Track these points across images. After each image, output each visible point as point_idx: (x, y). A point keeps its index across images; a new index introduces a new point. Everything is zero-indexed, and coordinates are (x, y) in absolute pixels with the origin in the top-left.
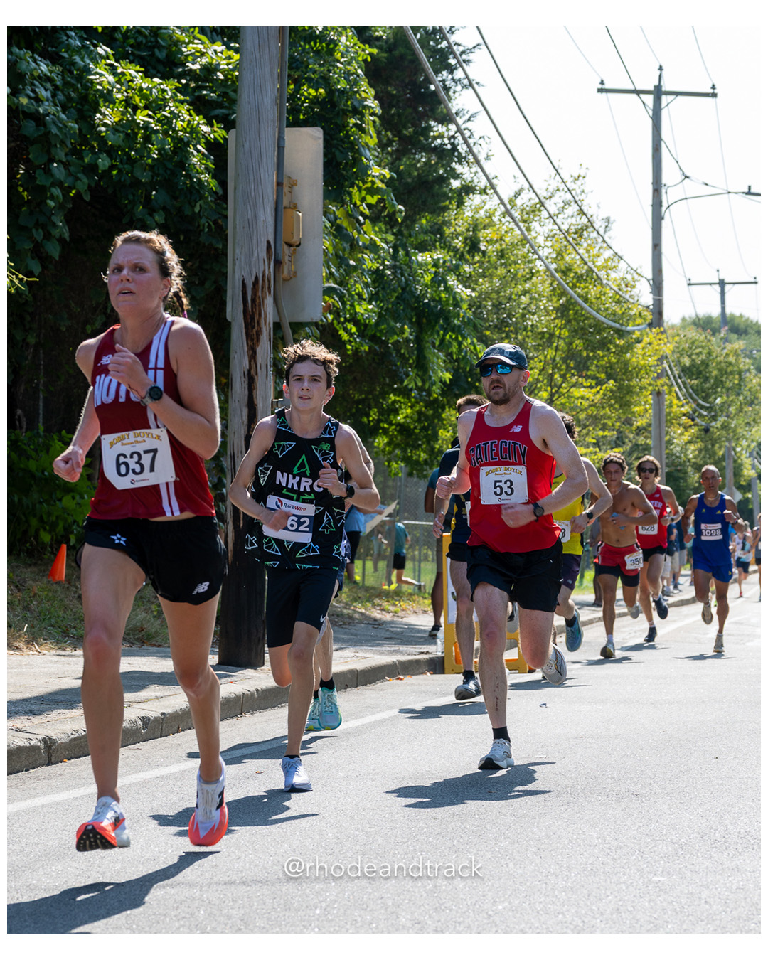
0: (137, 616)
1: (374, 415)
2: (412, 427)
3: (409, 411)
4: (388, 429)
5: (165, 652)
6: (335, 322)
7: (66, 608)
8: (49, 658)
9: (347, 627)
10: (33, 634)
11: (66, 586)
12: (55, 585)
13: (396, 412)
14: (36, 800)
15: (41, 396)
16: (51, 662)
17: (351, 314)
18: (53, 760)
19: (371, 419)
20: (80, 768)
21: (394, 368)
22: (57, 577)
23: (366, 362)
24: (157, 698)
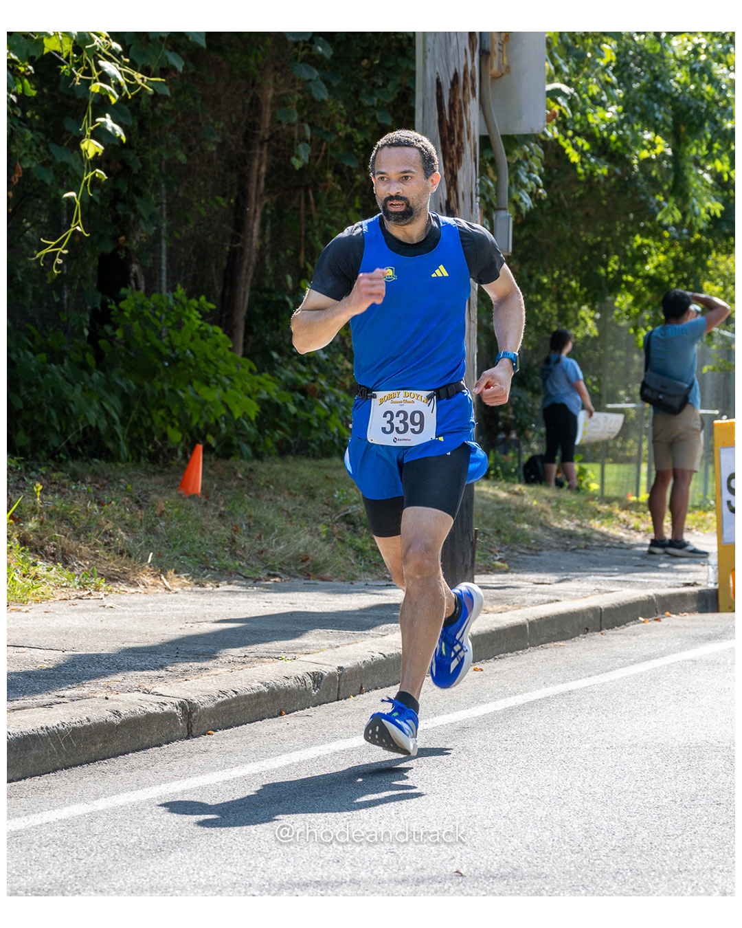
0: (299, 539)
1: (613, 265)
2: (666, 278)
3: (662, 258)
4: (634, 282)
5: (338, 587)
6: (561, 138)
7: (203, 530)
8: (183, 596)
9: (583, 551)
10: (160, 566)
11: (203, 500)
12: (188, 500)
13: (644, 259)
14: (174, 784)
15: (164, 246)
16: (185, 601)
17: (582, 126)
18: (194, 731)
19: (610, 269)
20: (231, 742)
21: (643, 197)
22: (190, 489)
23: (603, 193)
24: (331, 647)
